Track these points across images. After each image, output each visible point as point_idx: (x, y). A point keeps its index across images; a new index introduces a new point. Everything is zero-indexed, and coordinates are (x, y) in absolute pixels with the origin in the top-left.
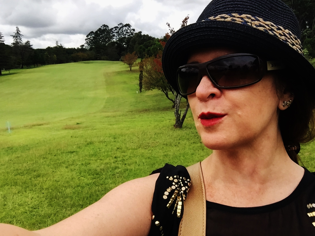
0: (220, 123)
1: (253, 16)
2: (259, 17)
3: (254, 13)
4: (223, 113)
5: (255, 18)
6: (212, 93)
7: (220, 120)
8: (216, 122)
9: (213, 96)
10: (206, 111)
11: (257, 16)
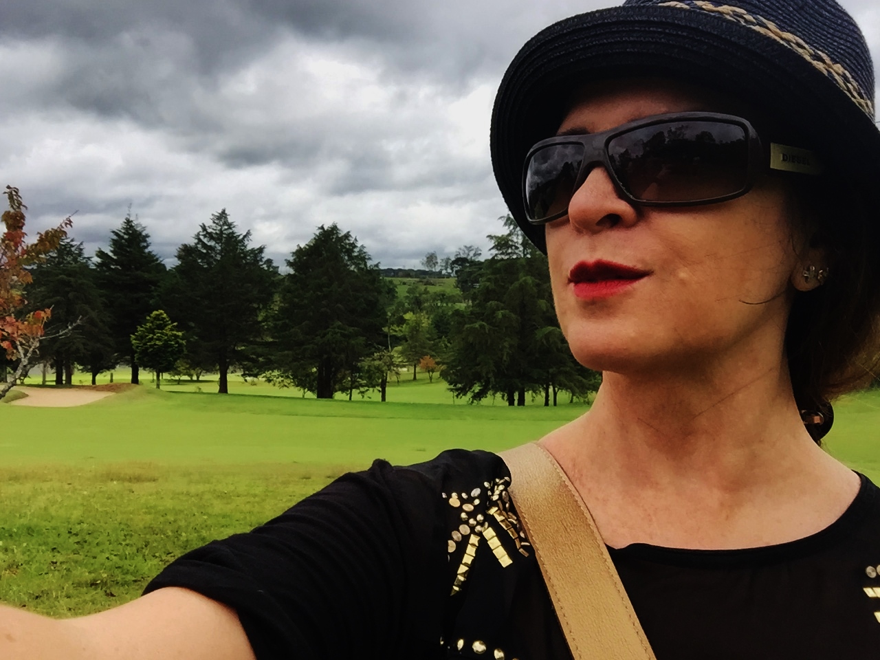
4: (639, 266)
6: (612, 212)
10: (590, 257)
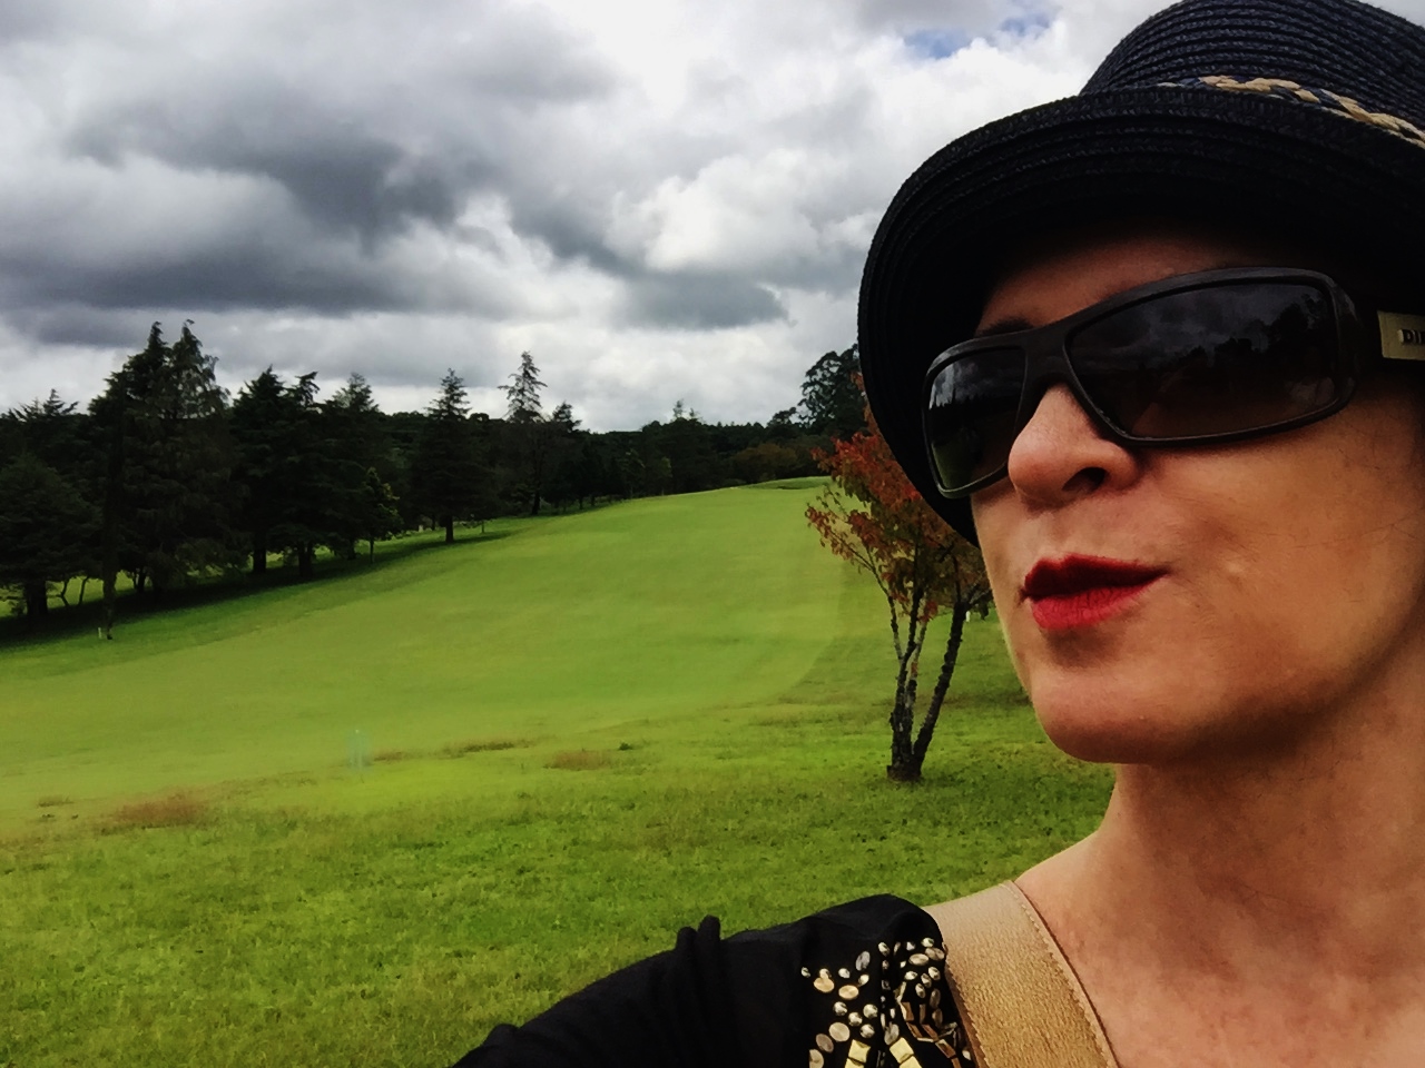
0: (1128, 614)
1: (1304, 85)
2: (1336, 94)
3: (1314, 73)
4: (1147, 560)
5: (1315, 94)
6: (1091, 466)
7: (1129, 602)
8: (1106, 609)
9: (1092, 479)
10: (1055, 552)
11: (1326, 89)
